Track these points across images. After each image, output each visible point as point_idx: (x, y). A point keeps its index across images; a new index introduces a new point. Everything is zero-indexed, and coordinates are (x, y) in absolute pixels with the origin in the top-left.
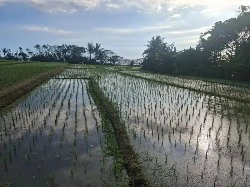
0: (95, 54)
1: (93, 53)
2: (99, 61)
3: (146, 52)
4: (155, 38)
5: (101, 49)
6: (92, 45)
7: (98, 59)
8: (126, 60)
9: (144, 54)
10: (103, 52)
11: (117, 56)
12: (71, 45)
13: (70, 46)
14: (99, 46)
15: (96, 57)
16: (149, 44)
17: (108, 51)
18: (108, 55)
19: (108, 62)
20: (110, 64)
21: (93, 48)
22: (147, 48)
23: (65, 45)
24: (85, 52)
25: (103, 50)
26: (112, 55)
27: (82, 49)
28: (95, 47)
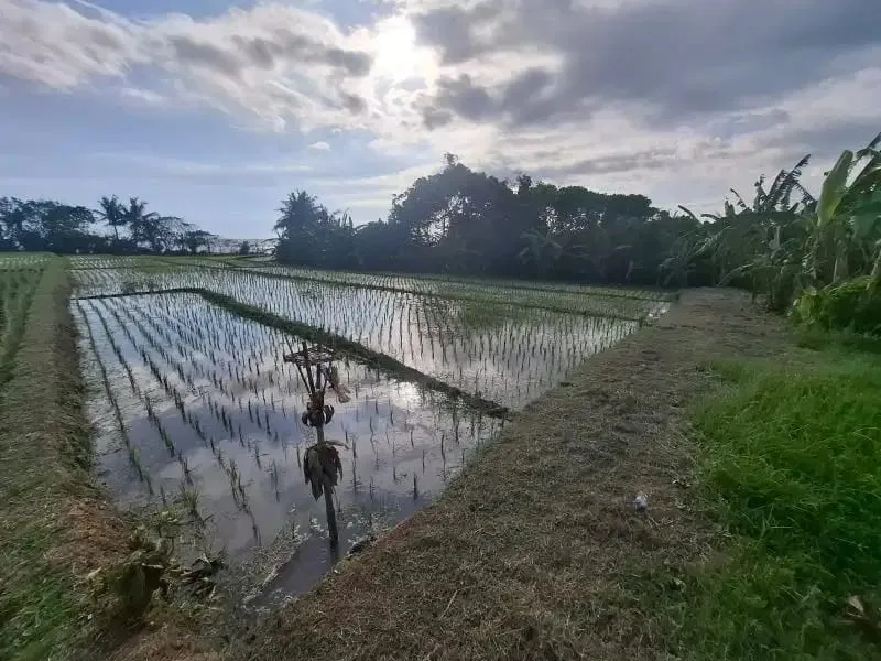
0: (131, 227)
1: (123, 223)
2: (147, 244)
3: (280, 224)
4: (297, 196)
5: (150, 215)
6: (117, 204)
7: (142, 241)
8: (227, 242)
9: (276, 227)
10: (157, 222)
11: (200, 233)
12: (36, 200)
13: (32, 203)
14: (142, 207)
15: (135, 235)
16: (284, 206)
17: (170, 218)
18: (174, 230)
19: (176, 248)
20: (182, 253)
21: (123, 212)
22: (281, 215)
23: (10, 199)
24: (92, 220)
25: (156, 218)
26: (187, 229)
27: (82, 213)
28: (129, 210)
